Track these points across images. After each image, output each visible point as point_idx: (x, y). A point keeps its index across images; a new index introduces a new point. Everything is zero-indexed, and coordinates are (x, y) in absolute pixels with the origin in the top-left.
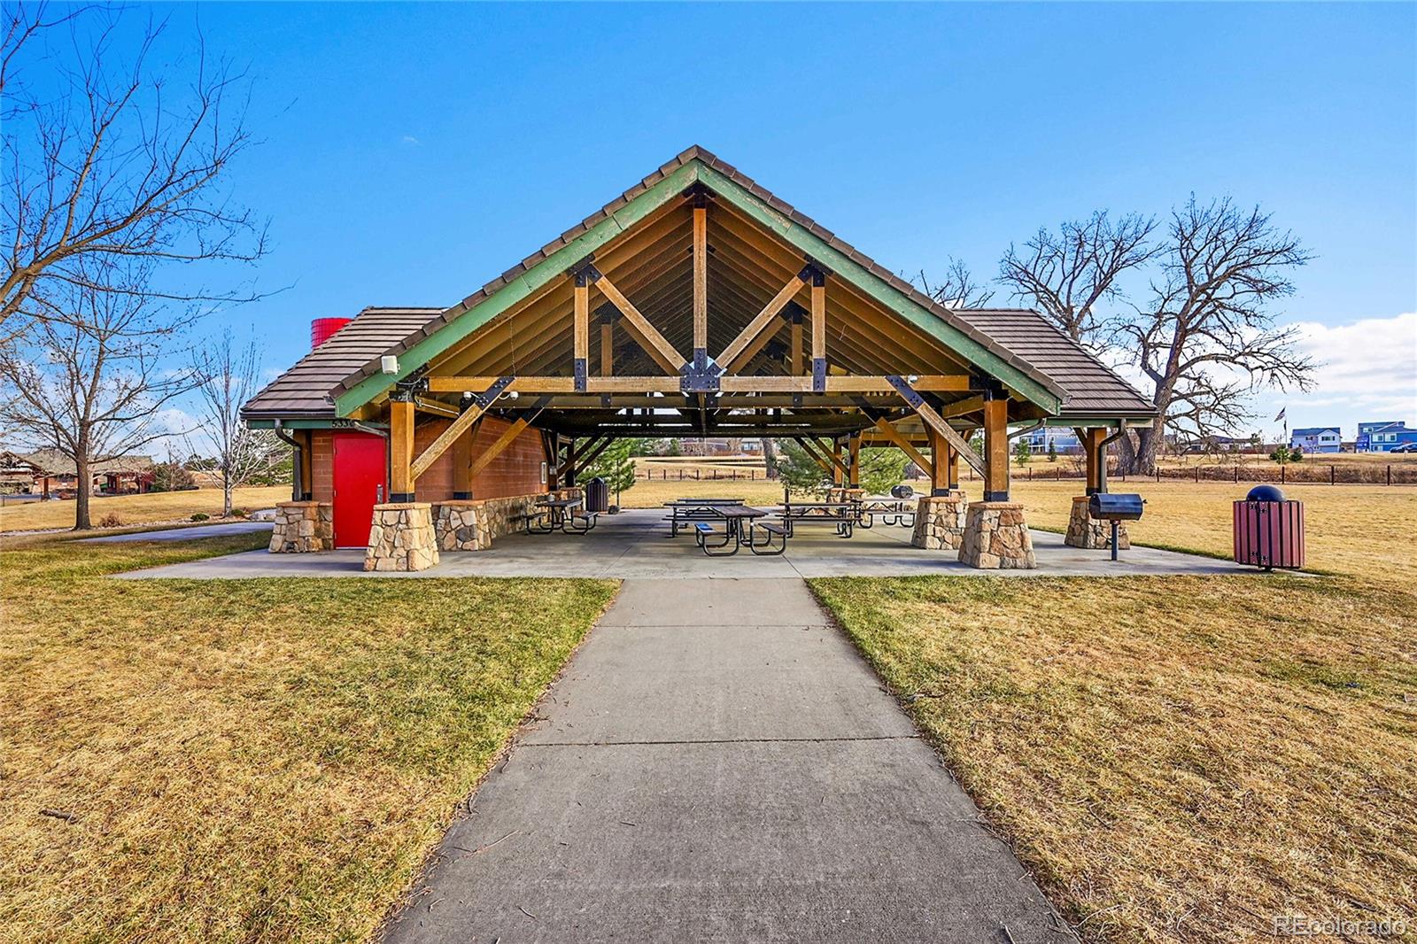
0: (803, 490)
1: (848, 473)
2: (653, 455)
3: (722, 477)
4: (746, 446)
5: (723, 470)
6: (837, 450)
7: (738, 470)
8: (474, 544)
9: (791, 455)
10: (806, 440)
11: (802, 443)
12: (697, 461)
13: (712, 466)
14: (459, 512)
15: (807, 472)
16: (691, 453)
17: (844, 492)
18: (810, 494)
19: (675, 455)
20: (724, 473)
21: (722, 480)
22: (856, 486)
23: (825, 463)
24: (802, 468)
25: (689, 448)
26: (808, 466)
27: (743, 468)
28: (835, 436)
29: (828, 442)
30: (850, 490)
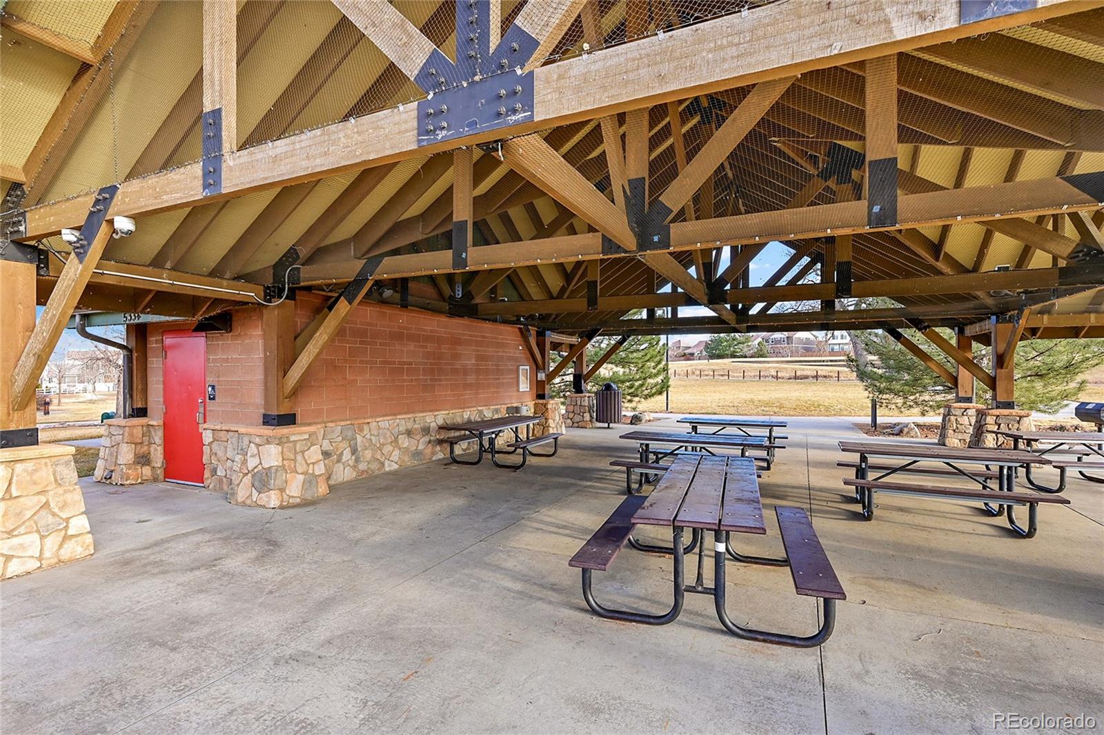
0: (900, 401)
1: (992, 383)
2: (742, 357)
3: (806, 377)
4: (836, 347)
5: (809, 370)
6: (964, 344)
7: (823, 370)
8: (269, 497)
9: (880, 354)
10: (907, 333)
11: (898, 337)
12: (782, 362)
13: (797, 366)
14: (258, 445)
15: (907, 377)
16: (778, 354)
17: (981, 414)
18: (911, 406)
19: (762, 356)
20: (809, 373)
21: (806, 380)
22: (1010, 405)
23: (939, 365)
24: (898, 372)
25: (776, 351)
26: (908, 369)
27: (831, 368)
28: (959, 325)
29: (946, 333)
30: (997, 412)
